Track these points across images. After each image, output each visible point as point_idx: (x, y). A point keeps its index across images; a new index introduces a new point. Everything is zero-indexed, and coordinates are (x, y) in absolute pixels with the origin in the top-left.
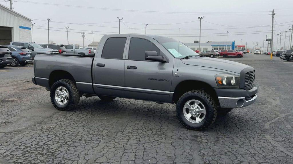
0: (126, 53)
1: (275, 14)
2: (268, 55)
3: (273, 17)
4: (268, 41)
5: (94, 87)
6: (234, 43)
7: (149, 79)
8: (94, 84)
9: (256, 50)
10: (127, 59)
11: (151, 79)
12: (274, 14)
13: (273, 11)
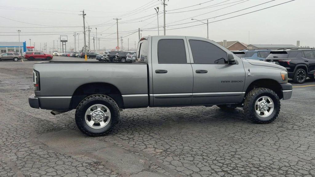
0: (189, 56)
1: (86, 15)
2: (68, 56)
3: (84, 17)
4: (63, 42)
5: (151, 99)
6: (25, 44)
7: (221, 82)
8: (151, 95)
9: (54, 51)
10: (192, 62)
11: (224, 82)
12: (84, 15)
13: (83, 12)
